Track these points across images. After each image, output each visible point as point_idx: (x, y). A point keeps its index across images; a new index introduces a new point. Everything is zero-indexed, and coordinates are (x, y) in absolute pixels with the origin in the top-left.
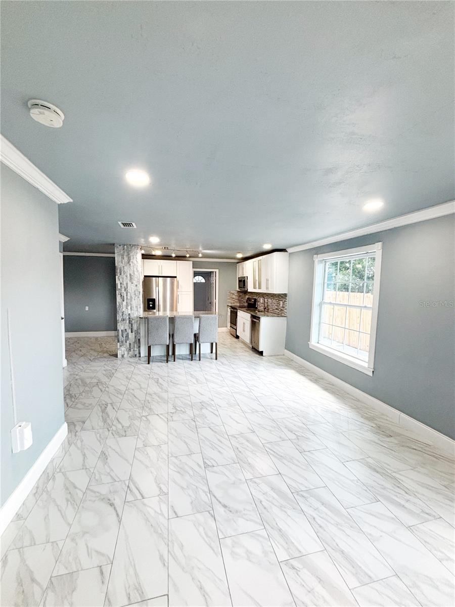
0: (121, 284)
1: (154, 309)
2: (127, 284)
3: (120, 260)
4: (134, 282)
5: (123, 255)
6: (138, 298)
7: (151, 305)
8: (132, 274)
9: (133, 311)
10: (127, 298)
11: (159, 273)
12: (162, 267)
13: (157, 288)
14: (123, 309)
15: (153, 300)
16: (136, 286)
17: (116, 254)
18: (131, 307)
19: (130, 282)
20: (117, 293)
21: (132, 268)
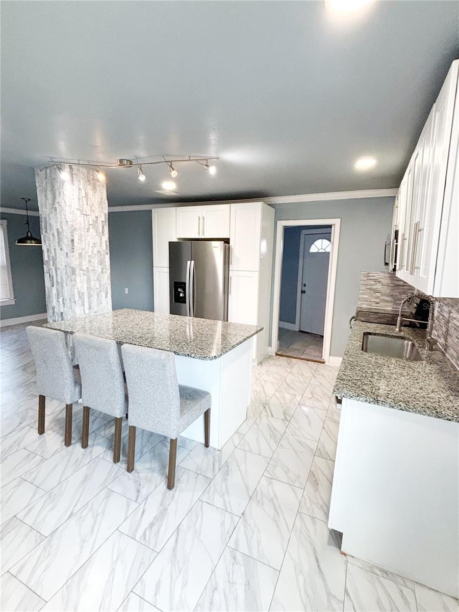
0: (48, 250)
1: (185, 302)
2: (55, 252)
3: (43, 202)
4: (64, 247)
5: (46, 191)
6: (71, 280)
7: (181, 295)
8: (60, 230)
9: (66, 309)
10: (57, 282)
11: (199, 233)
12: (204, 219)
13: (189, 262)
14: (53, 301)
15: (183, 285)
16: (67, 256)
17: (38, 190)
18: (63, 299)
19: (59, 245)
20: (45, 271)
21: (58, 216)
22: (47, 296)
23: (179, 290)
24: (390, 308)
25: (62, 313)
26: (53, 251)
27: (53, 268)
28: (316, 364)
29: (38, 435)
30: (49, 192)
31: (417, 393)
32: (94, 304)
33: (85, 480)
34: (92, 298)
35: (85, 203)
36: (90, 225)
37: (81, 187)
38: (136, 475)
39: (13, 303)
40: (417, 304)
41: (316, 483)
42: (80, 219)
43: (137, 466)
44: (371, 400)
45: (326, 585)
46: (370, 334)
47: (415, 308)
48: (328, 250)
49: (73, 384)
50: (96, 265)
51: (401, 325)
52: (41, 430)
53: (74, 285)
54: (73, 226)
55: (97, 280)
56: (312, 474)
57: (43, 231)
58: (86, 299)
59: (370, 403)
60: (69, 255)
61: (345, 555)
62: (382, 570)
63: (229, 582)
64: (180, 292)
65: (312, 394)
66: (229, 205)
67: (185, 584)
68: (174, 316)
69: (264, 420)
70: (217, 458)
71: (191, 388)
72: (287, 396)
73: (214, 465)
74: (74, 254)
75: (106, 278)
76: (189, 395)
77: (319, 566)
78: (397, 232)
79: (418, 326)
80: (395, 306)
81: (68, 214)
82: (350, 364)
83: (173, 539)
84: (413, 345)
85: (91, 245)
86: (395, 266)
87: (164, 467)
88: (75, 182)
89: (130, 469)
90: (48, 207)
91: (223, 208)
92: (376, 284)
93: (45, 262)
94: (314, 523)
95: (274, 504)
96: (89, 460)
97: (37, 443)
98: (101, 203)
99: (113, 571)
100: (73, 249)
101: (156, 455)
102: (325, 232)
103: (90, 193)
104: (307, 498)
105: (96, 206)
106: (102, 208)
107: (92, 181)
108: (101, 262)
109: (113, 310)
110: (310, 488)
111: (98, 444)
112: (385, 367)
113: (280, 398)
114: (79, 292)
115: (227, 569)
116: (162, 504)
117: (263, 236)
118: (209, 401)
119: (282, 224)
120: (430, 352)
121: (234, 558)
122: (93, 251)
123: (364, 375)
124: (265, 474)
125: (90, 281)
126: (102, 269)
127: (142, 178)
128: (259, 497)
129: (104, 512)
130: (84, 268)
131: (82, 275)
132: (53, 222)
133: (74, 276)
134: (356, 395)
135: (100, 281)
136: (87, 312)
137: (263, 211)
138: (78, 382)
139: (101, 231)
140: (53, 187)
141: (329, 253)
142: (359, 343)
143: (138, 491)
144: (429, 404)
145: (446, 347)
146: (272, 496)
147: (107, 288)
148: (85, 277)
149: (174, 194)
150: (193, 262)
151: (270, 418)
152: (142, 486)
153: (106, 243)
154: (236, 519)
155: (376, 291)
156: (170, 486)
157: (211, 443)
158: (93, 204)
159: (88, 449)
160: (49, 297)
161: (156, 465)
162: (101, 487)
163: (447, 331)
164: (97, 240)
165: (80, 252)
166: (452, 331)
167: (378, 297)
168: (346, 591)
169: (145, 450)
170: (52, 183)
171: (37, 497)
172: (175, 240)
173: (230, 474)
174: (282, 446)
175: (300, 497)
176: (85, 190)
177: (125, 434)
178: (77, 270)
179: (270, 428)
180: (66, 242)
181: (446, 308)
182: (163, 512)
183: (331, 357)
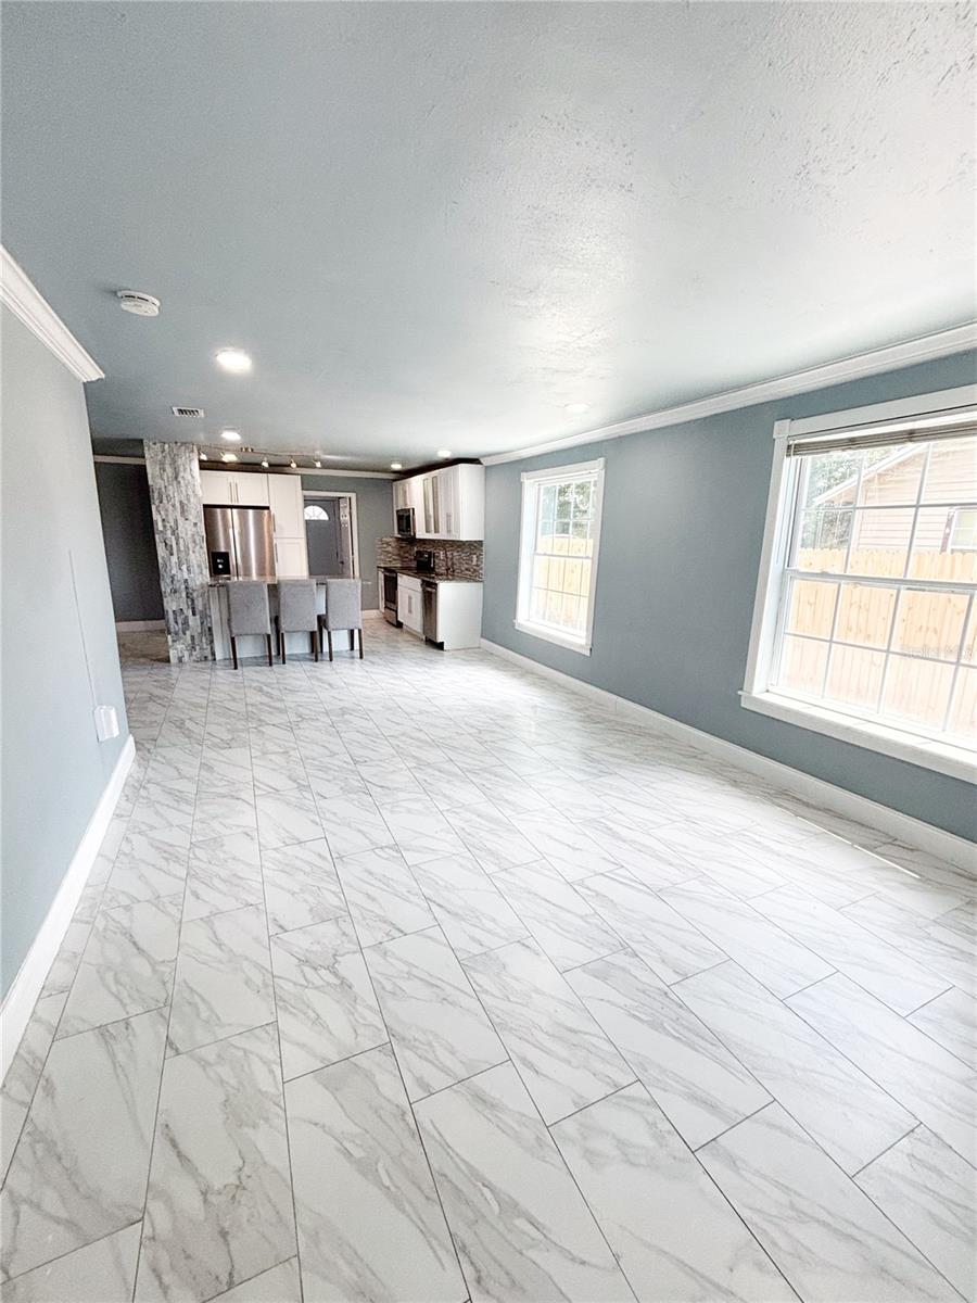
2: (176, 522)
4: (190, 517)
5: (163, 464)
6: (201, 548)
7: (221, 566)
8: (185, 502)
9: (192, 575)
10: (179, 550)
11: (231, 499)
12: (236, 486)
13: (231, 531)
14: (172, 570)
15: (223, 555)
17: (148, 461)
18: (188, 567)
19: (182, 516)
20: (157, 540)
21: (183, 489)
23: (219, 561)
25: (186, 581)
26: (172, 522)
27: (174, 537)
30: (168, 466)
57: (155, 501)
78: (413, 510)
86: (415, 531)
90: (166, 479)
93: (158, 532)
132: (174, 494)
150: (236, 530)
160: (165, 565)
170: (173, 459)
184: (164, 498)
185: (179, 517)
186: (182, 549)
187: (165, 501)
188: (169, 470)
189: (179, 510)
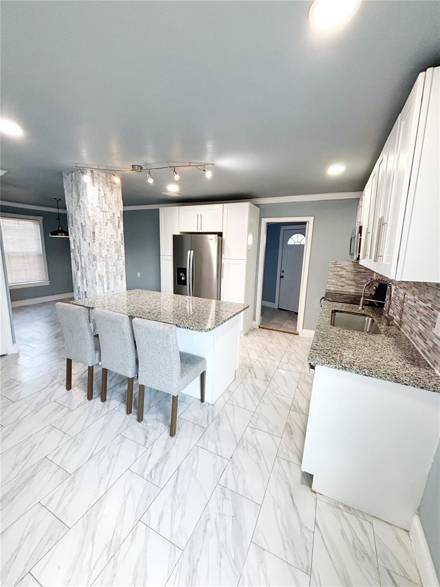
1: (186, 284)
2: (80, 242)
3: (70, 201)
4: (87, 238)
5: (72, 191)
6: (93, 266)
7: (183, 278)
8: (84, 224)
9: (89, 289)
10: (81, 266)
11: (197, 227)
12: (201, 216)
13: (189, 252)
14: (78, 283)
15: (184, 271)
16: (89, 245)
17: (65, 191)
18: (86, 281)
19: (83, 237)
20: (72, 258)
21: (82, 212)
22: (73, 278)
23: (181, 274)
24: (353, 291)
25: (86, 292)
26: (78, 242)
27: (79, 255)
28: (291, 336)
29: (66, 391)
30: (74, 193)
31: (379, 361)
32: (112, 285)
33: (103, 428)
34: (110, 280)
35: (104, 202)
36: (108, 220)
37: (101, 188)
38: (145, 424)
39: (48, 283)
40: (376, 287)
41: (291, 433)
42: (100, 215)
43: (145, 417)
44: (340, 367)
45: (299, 518)
46: (337, 311)
47: (374, 290)
48: (302, 243)
49: (94, 350)
50: (113, 253)
51: (364, 304)
52: (69, 387)
53: (95, 270)
54: (94, 220)
55: (114, 265)
56: (288, 425)
57: (70, 225)
58: (105, 281)
59: (338, 369)
60: (91, 245)
61: (315, 493)
62: (345, 506)
63: (220, 514)
64: (182, 276)
65: (288, 360)
66: (222, 205)
67: (183, 516)
68: (176, 295)
69: (249, 380)
70: (211, 412)
71: (190, 354)
72: (268, 361)
73: (208, 416)
74: (94, 244)
75: (121, 264)
76: (188, 360)
77: (293, 502)
78: (361, 228)
79: (377, 305)
80: (357, 289)
81: (90, 211)
82: (322, 337)
83: (174, 477)
84: (373, 321)
85: (109, 237)
86: (359, 255)
87: (167, 418)
88: (96, 184)
89: (140, 419)
90: (74, 205)
91: (217, 207)
92: (342, 271)
93: (71, 250)
94: (290, 466)
95: (257, 450)
96: (106, 411)
97: (66, 397)
98: (117, 202)
99: (124, 504)
100: (94, 239)
101: (161, 409)
102: (300, 228)
103: (108, 193)
104: (284, 445)
105: (113, 204)
106: (118, 206)
107: (109, 184)
108: (117, 251)
109: (127, 290)
110: (286, 436)
111: (114, 399)
112: (351, 339)
113: (262, 362)
114: (99, 275)
115: (217, 503)
116: (165, 448)
117: (249, 232)
118: (205, 365)
119: (265, 221)
120: (387, 327)
121: (224, 494)
122: (110, 242)
123: (333, 346)
124: (250, 425)
125: (108, 267)
126: (118, 257)
127: (151, 181)
128: (245, 444)
129: (118, 454)
130: (103, 255)
131: (102, 262)
132: (78, 217)
133: (95, 262)
134: (328, 362)
135: (116, 266)
136: (106, 291)
137: (250, 209)
138: (98, 348)
139: (117, 225)
140: (77, 188)
141: (304, 245)
142: (328, 319)
143: (146, 438)
144: (389, 371)
145: (401, 323)
146: (255, 443)
147: (122, 272)
148: (104, 263)
149: (178, 195)
150: (192, 251)
151: (254, 379)
152: (149, 433)
153: (121, 235)
154: (226, 462)
155: (341, 277)
156: (172, 433)
157: (206, 399)
158: (110, 203)
159: (107, 403)
160: (75, 278)
161: (161, 416)
162: (116, 434)
163: (402, 310)
164: (114, 232)
165: (100, 242)
166: (406, 309)
167: (343, 282)
168: (316, 523)
169: (152, 404)
170: (77, 186)
171: (64, 441)
172: (178, 233)
173: (221, 424)
174: (263, 401)
175: (278, 444)
176: (104, 191)
177: (136, 391)
178: (98, 258)
179: (253, 387)
180: (88, 233)
181: (402, 291)
182: (166, 455)
183: (304, 330)
184: (74, 222)
185: (81, 237)
186: (83, 266)
187: (74, 224)
188: (75, 196)
189: (81, 232)
